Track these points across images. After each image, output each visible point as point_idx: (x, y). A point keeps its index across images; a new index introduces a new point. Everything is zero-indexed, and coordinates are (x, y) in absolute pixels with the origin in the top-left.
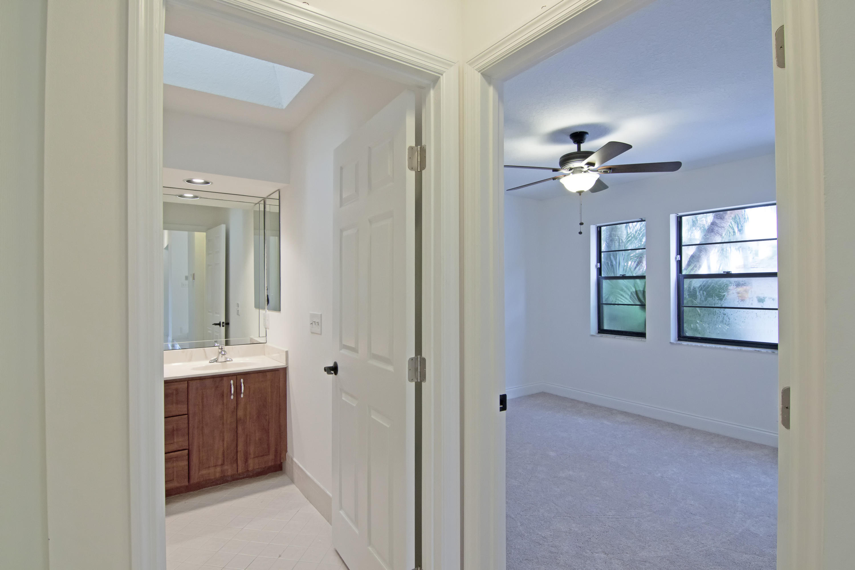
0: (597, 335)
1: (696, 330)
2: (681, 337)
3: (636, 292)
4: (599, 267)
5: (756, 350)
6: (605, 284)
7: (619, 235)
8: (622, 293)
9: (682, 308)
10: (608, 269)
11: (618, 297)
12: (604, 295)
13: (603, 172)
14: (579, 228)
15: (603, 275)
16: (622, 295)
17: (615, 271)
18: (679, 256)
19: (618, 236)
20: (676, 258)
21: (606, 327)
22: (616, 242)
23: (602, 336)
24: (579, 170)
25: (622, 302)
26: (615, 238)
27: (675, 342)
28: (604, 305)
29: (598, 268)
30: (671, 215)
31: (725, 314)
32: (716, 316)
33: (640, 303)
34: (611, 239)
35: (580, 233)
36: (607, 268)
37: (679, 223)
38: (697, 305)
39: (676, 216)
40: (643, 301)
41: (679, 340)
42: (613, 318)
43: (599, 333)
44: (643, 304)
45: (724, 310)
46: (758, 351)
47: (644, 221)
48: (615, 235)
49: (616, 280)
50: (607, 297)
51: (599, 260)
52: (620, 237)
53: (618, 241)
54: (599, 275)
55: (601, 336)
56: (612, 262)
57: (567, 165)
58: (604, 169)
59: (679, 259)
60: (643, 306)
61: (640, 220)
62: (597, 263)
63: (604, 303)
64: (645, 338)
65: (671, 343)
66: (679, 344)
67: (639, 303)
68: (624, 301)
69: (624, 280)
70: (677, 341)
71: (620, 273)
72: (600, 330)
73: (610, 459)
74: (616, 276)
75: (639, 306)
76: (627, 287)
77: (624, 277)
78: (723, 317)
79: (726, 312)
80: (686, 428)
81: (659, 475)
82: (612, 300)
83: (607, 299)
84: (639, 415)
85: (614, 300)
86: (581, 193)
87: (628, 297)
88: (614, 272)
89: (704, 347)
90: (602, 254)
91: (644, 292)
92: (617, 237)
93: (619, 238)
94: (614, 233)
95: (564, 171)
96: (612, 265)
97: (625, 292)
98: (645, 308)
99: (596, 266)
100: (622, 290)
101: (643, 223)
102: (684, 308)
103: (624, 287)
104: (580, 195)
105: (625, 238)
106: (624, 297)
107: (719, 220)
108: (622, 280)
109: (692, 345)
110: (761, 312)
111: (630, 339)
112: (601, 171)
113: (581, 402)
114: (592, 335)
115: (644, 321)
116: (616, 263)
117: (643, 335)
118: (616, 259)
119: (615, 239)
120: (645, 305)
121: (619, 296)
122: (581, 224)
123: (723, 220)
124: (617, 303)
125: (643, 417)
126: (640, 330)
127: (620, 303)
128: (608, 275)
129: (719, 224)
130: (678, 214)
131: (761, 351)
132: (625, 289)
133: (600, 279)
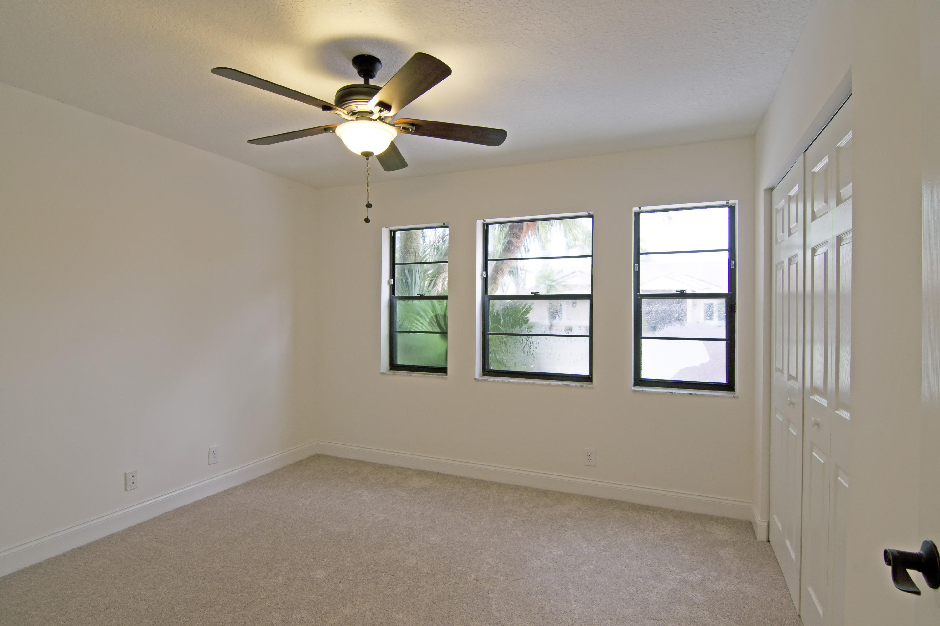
0: (389, 373)
1: (501, 362)
2: (487, 371)
3: (436, 316)
4: (392, 283)
5: (565, 384)
6: (399, 305)
7: (415, 247)
8: (418, 318)
9: (487, 336)
10: (402, 288)
11: (414, 322)
12: (398, 320)
13: (403, 128)
14: (364, 213)
15: (396, 295)
16: (419, 321)
17: (411, 290)
18: (485, 272)
19: (413, 248)
20: (482, 275)
21: (400, 362)
22: (412, 255)
23: (395, 374)
24: (366, 115)
25: (419, 329)
26: (410, 250)
27: (480, 378)
28: (397, 333)
29: (390, 285)
30: (477, 221)
31: (531, 343)
32: (522, 346)
33: (441, 330)
34: (406, 250)
35: (367, 220)
36: (401, 286)
37: (485, 231)
38: (503, 332)
39: (482, 223)
40: (444, 327)
41: (484, 375)
42: (409, 349)
43: (391, 369)
44: (444, 331)
45: (531, 338)
46: (567, 385)
47: (447, 227)
48: (411, 246)
49: (412, 301)
50: (401, 322)
51: (393, 274)
52: (416, 249)
53: (414, 254)
54: (391, 294)
55: (393, 374)
56: (407, 279)
57: (346, 104)
58: (404, 123)
59: (485, 277)
60: (444, 333)
61: (442, 225)
62: (390, 278)
63: (397, 330)
64: (446, 374)
65: (475, 379)
66: (485, 380)
67: (439, 331)
68: (419, 328)
69: (421, 301)
70: (482, 377)
71: (415, 293)
72: (392, 366)
73: (406, 563)
74: (411, 295)
75: (439, 334)
76: (425, 311)
77: (421, 297)
78: (530, 346)
79: (533, 340)
80: (493, 483)
81: (473, 576)
82: (407, 326)
83: (401, 324)
84: (439, 473)
85: (409, 326)
86: (368, 157)
87: (426, 324)
88: (409, 292)
89: (512, 383)
90: (397, 267)
91: (445, 316)
92: (412, 250)
93: (415, 251)
94: (410, 244)
95: (342, 113)
96: (407, 283)
97: (422, 316)
98: (447, 337)
99: (389, 282)
100: (419, 314)
101: (447, 229)
102: (490, 336)
103: (420, 311)
104: (367, 159)
105: (421, 251)
106: (420, 322)
107: (515, 238)
108: (418, 301)
109: (498, 382)
110: (568, 339)
111: (429, 377)
112: (400, 127)
113: (368, 463)
114: (383, 374)
115: (445, 352)
116: (412, 281)
117: (443, 370)
118: (411, 275)
119: (410, 252)
120: (446, 333)
121: (416, 321)
122: (369, 206)
123: (518, 239)
124: (412, 330)
125: (444, 474)
126: (441, 364)
127: (416, 330)
128: (403, 294)
129: (515, 243)
130: (485, 221)
131: (570, 385)
132: (422, 313)
133: (393, 299)
